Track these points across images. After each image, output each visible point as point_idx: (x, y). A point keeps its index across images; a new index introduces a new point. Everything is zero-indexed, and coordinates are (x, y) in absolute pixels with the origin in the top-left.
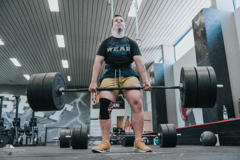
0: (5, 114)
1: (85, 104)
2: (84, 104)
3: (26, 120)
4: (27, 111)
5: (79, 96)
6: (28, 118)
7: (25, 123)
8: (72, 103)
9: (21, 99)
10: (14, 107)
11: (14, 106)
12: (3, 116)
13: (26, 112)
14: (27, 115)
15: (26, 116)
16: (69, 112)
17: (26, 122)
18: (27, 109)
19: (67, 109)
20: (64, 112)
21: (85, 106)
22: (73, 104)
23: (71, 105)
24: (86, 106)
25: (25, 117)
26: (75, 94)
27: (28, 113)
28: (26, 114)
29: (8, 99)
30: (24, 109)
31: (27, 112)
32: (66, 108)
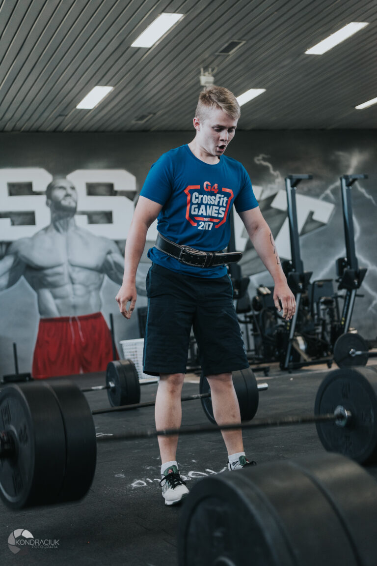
0: (114, 247)
1: (370, 193)
2: (367, 196)
5: (348, 167)
8: (328, 192)
12: (109, 257)
16: (323, 225)
19: (315, 217)
20: (309, 227)
21: (369, 200)
22: (332, 196)
23: (327, 199)
24: (374, 202)
26: (333, 158)
29: (110, 190)
32: (312, 213)
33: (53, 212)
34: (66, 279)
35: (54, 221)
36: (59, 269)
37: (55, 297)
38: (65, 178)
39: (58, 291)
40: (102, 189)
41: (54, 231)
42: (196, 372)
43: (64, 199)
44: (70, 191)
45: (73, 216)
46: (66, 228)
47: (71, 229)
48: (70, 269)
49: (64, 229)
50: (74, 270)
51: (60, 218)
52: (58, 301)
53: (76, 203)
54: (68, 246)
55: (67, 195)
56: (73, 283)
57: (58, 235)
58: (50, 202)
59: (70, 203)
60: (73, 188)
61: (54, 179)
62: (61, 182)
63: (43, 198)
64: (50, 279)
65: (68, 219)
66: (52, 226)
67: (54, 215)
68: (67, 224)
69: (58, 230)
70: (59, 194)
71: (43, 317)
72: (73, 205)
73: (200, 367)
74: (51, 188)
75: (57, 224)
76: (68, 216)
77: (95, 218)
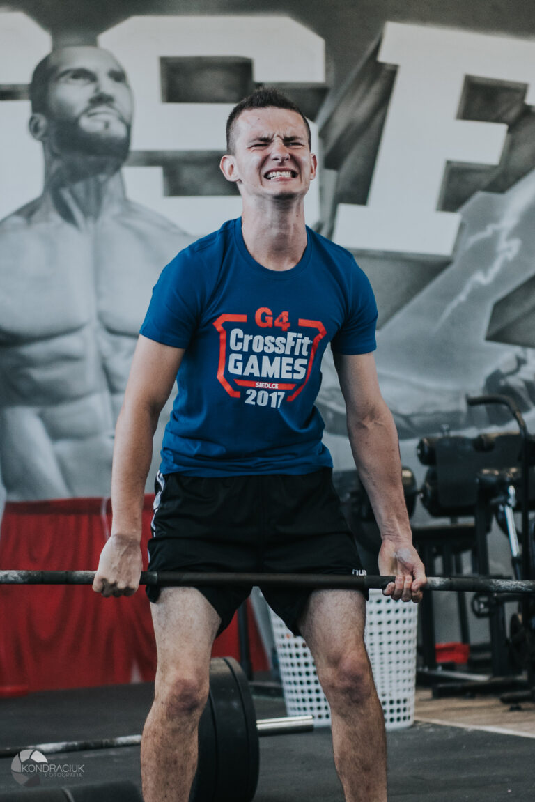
3: (499, 335)
4: (486, 217)
6: (513, 313)
7: (489, 370)
9: (393, 72)
10: (331, 175)
11: (332, 161)
13: (473, 240)
14: (496, 267)
15: (482, 278)
17: (504, 356)
18: (480, 195)
25: (478, 295)
27: (509, 249)
28: (483, 254)
30: (451, 200)
31: (489, 231)
33: (52, 155)
34: (92, 376)
35: (54, 185)
36: (69, 344)
37: (55, 434)
38: (93, 43)
39: (65, 414)
40: (212, 81)
41: (56, 218)
42: (506, 695)
43: (87, 112)
44: (108, 86)
45: (117, 168)
46: (93, 209)
47: (111, 210)
48: (106, 341)
49: (86, 213)
50: (117, 348)
51: (75, 175)
52: (65, 447)
53: (129, 128)
54: (98, 266)
55: (101, 99)
56: (113, 390)
57: (68, 229)
58: (43, 122)
59: (107, 125)
60: (118, 76)
61: (56, 48)
62: (81, 57)
63: (22, 109)
64: (38, 375)
65: (102, 178)
66: (49, 202)
67: (56, 165)
68: (99, 194)
69: (67, 215)
70: (73, 95)
71: (15, 498)
72: (118, 130)
73: (523, 677)
74: (46, 74)
75: (66, 195)
76: (100, 169)
77: (188, 174)
